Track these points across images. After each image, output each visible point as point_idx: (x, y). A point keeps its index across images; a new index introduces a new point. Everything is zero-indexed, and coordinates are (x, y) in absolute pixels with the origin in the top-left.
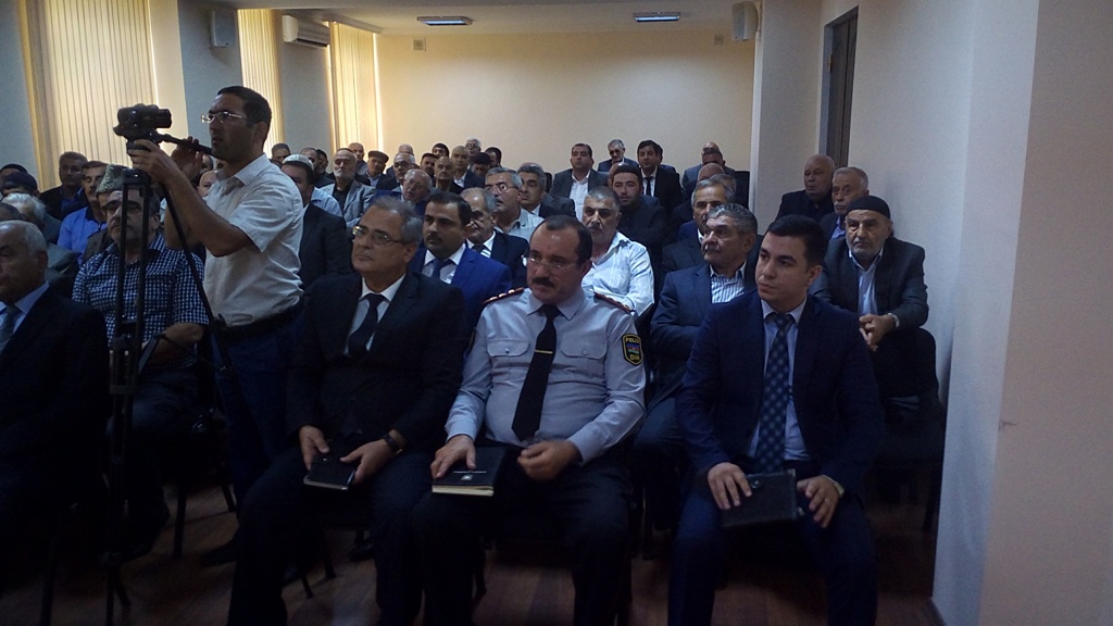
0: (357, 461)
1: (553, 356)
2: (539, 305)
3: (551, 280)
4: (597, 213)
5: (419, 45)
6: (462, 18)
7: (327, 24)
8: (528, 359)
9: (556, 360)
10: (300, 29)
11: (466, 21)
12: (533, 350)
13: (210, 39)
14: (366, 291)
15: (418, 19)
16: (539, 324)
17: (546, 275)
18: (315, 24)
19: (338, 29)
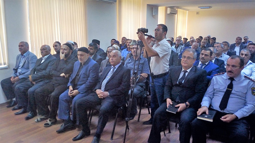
0: (179, 107)
1: (232, 90)
2: (229, 77)
3: (232, 71)
4: (244, 55)
5: (198, 13)
6: (209, 7)
7: (177, 9)
8: (225, 90)
9: (233, 92)
10: (171, 11)
11: (210, 7)
12: (226, 88)
13: (152, 13)
14: (183, 70)
15: (198, 7)
16: (229, 82)
17: (231, 70)
18: (174, 9)
19: (179, 10)
